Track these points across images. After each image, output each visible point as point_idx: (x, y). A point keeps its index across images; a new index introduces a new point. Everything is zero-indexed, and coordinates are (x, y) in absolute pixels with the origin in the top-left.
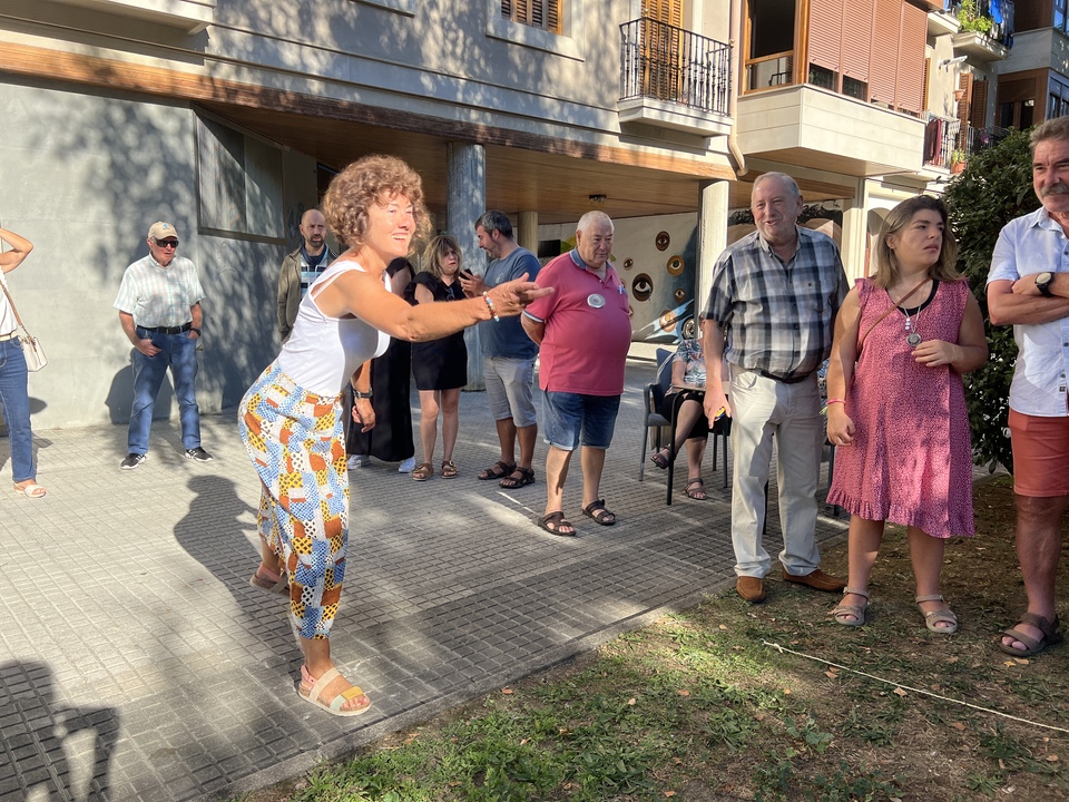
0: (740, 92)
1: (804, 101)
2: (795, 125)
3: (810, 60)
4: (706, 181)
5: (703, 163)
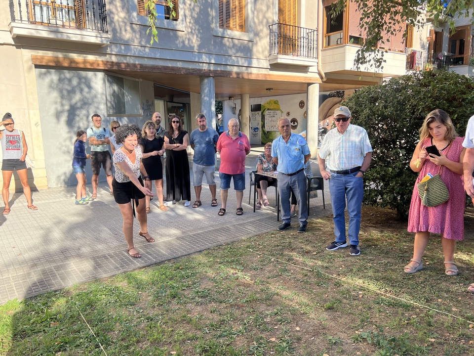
0: (323, 48)
1: (347, 51)
2: (343, 61)
3: (350, 34)
4: (309, 84)
5: (306, 77)
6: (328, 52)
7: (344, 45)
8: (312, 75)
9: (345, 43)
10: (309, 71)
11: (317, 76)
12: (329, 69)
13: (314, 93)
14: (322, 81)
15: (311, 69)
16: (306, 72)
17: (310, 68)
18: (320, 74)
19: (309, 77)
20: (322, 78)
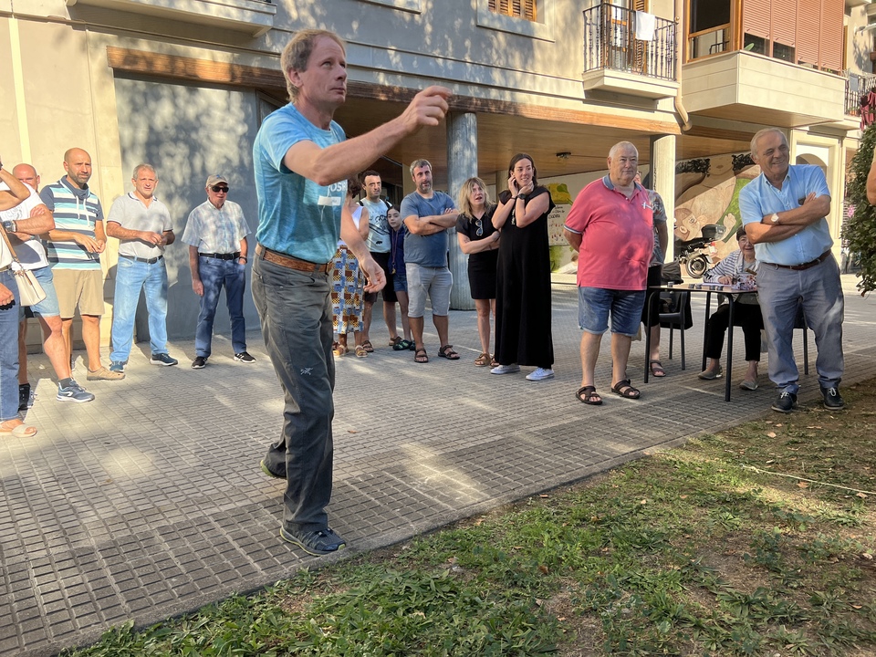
0: (684, 61)
1: (740, 64)
2: (733, 85)
3: (745, 31)
4: (657, 136)
5: (653, 121)
6: (698, 71)
7: (734, 52)
8: (663, 118)
9: (736, 49)
10: (659, 107)
11: (673, 120)
12: (698, 106)
13: (667, 156)
14: (682, 131)
15: (662, 104)
16: (653, 110)
17: (660, 101)
18: (678, 116)
19: (658, 122)
20: (682, 124)
